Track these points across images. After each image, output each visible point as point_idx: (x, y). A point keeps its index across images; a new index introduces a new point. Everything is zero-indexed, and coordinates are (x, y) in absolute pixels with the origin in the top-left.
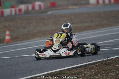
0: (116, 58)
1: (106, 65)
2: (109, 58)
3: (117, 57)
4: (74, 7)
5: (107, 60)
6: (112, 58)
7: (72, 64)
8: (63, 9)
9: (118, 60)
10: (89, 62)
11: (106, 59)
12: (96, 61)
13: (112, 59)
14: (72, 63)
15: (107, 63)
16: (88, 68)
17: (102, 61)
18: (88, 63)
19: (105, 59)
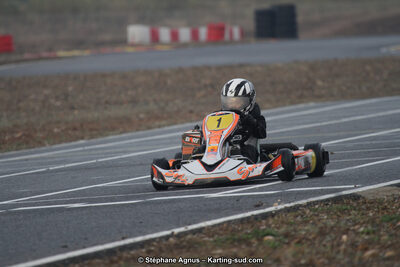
0: (214, 226)
1: (182, 248)
2: (190, 227)
3: (219, 224)
4: (76, 53)
5: (185, 234)
6: (202, 224)
7: (66, 247)
8: (40, 59)
9: (221, 232)
10: (123, 238)
11: (182, 229)
12: (148, 237)
13: (200, 230)
14: (68, 244)
15: (184, 243)
16: (120, 258)
17: (167, 237)
18: (122, 243)
19: (177, 231)
